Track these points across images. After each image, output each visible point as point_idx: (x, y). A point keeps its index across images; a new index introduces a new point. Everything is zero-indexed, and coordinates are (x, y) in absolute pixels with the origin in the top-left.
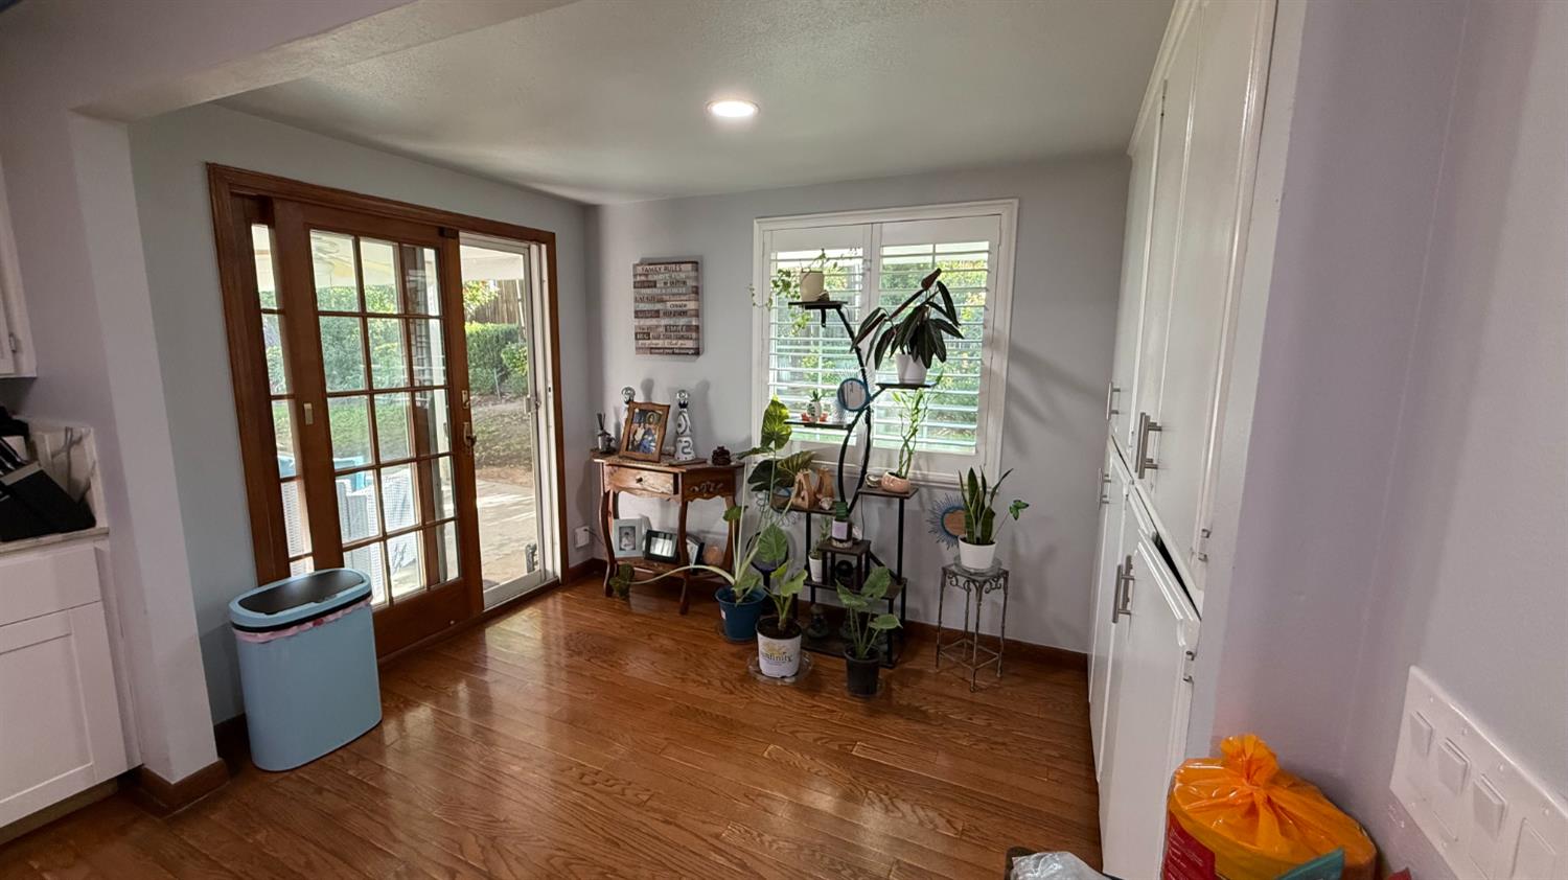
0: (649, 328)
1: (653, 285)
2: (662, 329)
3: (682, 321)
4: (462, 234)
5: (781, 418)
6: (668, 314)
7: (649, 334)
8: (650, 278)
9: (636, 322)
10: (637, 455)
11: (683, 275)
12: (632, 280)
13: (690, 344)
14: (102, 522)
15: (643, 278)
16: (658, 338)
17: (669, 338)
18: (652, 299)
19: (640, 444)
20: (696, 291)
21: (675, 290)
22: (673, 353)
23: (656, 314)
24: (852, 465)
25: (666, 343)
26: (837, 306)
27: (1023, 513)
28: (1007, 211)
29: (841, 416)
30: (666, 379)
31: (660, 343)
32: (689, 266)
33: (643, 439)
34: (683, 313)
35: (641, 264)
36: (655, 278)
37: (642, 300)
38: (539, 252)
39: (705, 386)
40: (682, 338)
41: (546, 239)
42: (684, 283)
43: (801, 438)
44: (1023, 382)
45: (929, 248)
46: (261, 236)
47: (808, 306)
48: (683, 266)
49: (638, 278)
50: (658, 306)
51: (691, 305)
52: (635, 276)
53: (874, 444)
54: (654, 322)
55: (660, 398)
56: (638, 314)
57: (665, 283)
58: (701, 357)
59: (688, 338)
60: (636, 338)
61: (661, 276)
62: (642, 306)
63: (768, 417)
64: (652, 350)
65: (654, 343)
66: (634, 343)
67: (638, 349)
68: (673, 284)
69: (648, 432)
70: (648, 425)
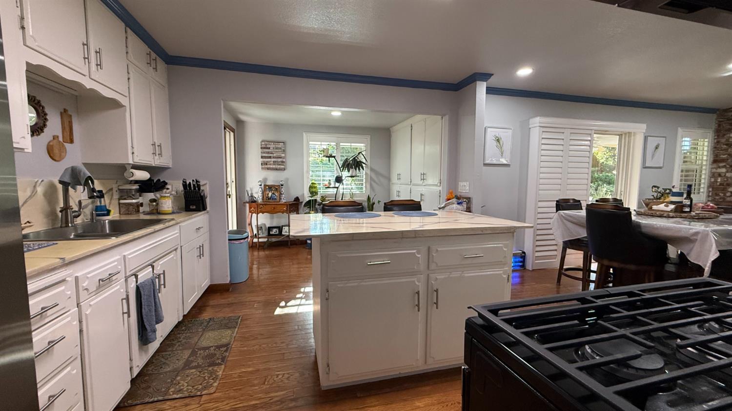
0: (268, 162)
1: (269, 148)
2: (272, 162)
3: (280, 160)
5: (315, 188)
6: (274, 157)
7: (267, 164)
8: (268, 146)
9: (262, 160)
10: (270, 201)
11: (280, 146)
12: (260, 146)
13: (283, 167)
14: (208, 209)
15: (265, 146)
16: (271, 165)
17: (275, 165)
18: (268, 153)
19: (271, 197)
20: (284, 151)
21: (277, 151)
22: (277, 170)
23: (270, 157)
24: (339, 199)
25: (274, 166)
26: (334, 157)
29: (335, 184)
30: (272, 178)
31: (271, 166)
32: (282, 144)
33: (271, 196)
34: (281, 158)
35: (262, 141)
36: (269, 146)
37: (264, 153)
38: (232, 135)
39: (287, 180)
40: (280, 165)
41: (234, 131)
42: (281, 148)
45: (349, 144)
47: (327, 157)
48: (280, 144)
49: (263, 146)
50: (270, 155)
51: (283, 155)
52: (261, 145)
53: (344, 192)
54: (269, 160)
55: (269, 183)
56: (263, 157)
57: (273, 148)
58: (285, 171)
59: (282, 165)
61: (272, 146)
62: (264, 155)
63: (310, 187)
64: (268, 169)
65: (269, 166)
66: (261, 166)
67: (262, 168)
68: (277, 148)
69: (273, 194)
70: (272, 192)
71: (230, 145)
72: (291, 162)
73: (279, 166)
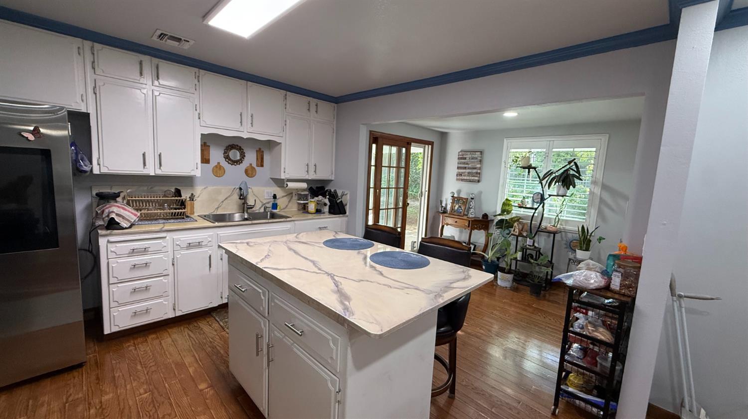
0: (462, 173)
1: (465, 159)
2: (467, 173)
3: (475, 171)
4: (412, 144)
5: (509, 205)
6: (469, 168)
7: (461, 175)
8: (464, 156)
9: (457, 171)
11: (476, 156)
12: (457, 157)
13: (477, 178)
14: (347, 213)
15: (461, 156)
16: (465, 176)
17: (469, 176)
18: (464, 163)
19: (457, 210)
20: (481, 161)
21: (473, 161)
22: (470, 181)
23: (465, 168)
24: (535, 223)
25: (468, 178)
26: (535, 168)
27: (602, 241)
28: (604, 139)
29: (533, 205)
30: (466, 190)
31: (465, 178)
32: (479, 153)
33: (458, 208)
34: (475, 168)
35: (461, 151)
36: (466, 156)
37: (460, 163)
38: (428, 148)
39: (481, 193)
40: (474, 176)
41: (431, 143)
42: (477, 158)
43: (516, 212)
44: (607, 197)
45: (572, 150)
46: (374, 146)
47: (524, 168)
48: (477, 153)
49: (460, 156)
50: (466, 166)
51: (478, 166)
52: (459, 155)
53: (545, 216)
54: (464, 171)
55: (463, 195)
56: (458, 168)
57: (470, 158)
58: (480, 183)
59: (476, 177)
60: (457, 176)
61: (468, 156)
62: (460, 165)
63: (504, 204)
64: (462, 180)
65: (463, 177)
66: (456, 177)
67: (457, 179)
68: (472, 158)
69: (460, 207)
70: (459, 204)
71: (428, 157)
72: (487, 173)
73: (473, 178)
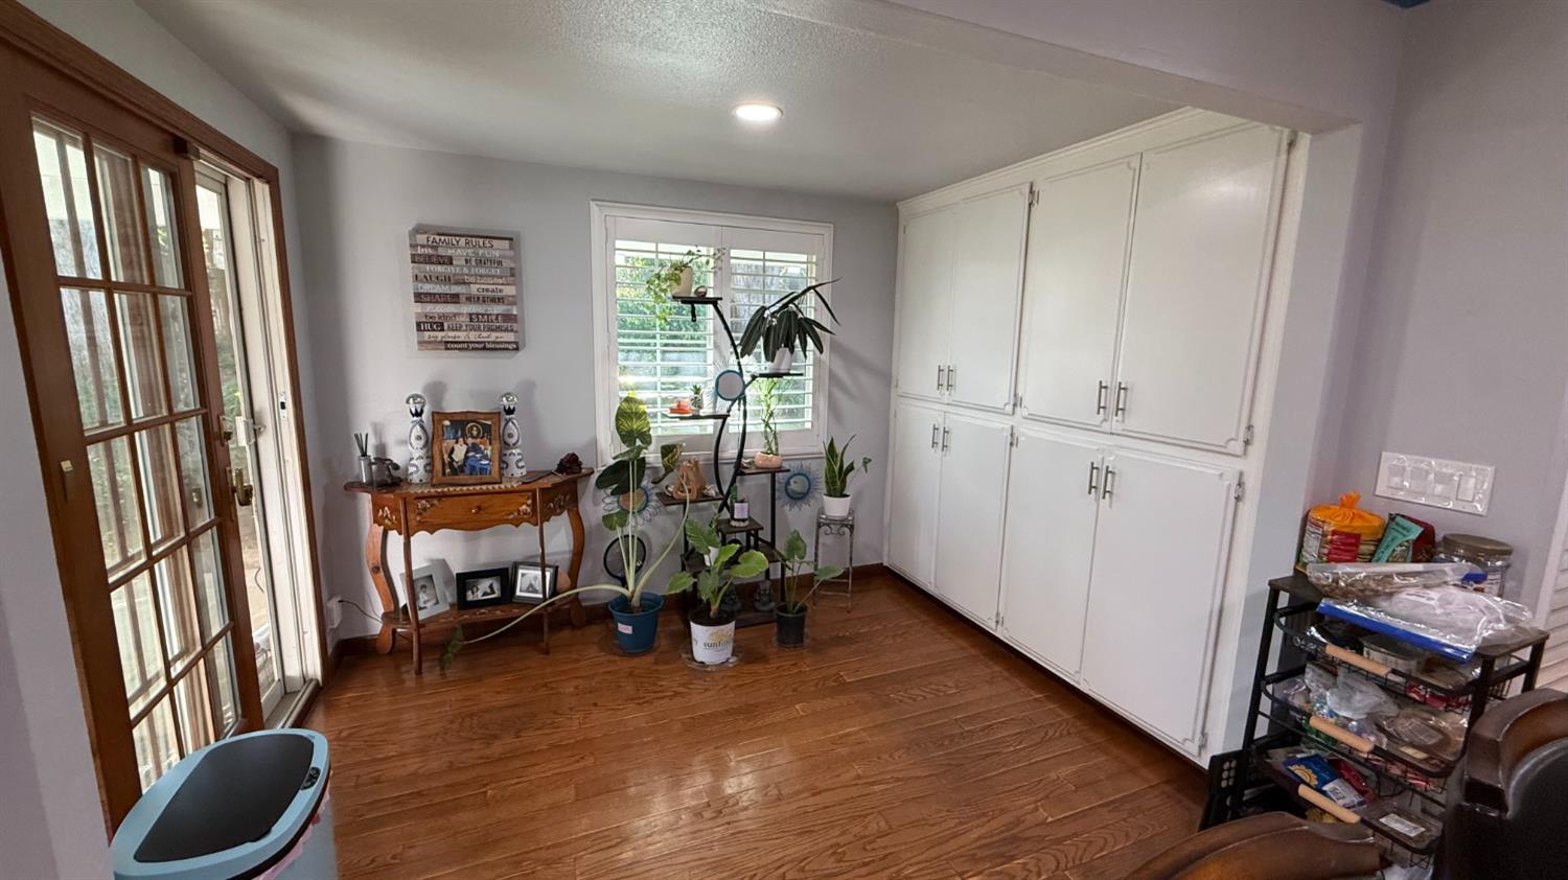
0: (444, 316)
1: (449, 261)
2: (464, 319)
3: (497, 309)
5: (640, 415)
6: (470, 299)
7: (442, 324)
8: (441, 251)
9: (418, 308)
10: (461, 478)
11: (494, 253)
12: (408, 252)
13: (510, 337)
15: (430, 251)
16: (458, 329)
17: (477, 329)
18: (447, 280)
19: (464, 465)
20: (513, 272)
21: (483, 271)
22: (484, 348)
23: (454, 299)
25: (473, 336)
26: (714, 302)
27: (868, 465)
29: (716, 406)
30: (465, 380)
31: (462, 336)
32: (506, 243)
33: (466, 458)
34: (499, 300)
35: (423, 231)
36: (450, 252)
37: (428, 279)
39: (529, 387)
40: (498, 329)
41: (267, 173)
42: (500, 263)
43: (663, 428)
45: (760, 255)
48: (495, 242)
49: (420, 251)
50: (456, 289)
51: (509, 291)
52: (413, 246)
54: (450, 309)
55: (455, 404)
56: (421, 297)
57: (467, 261)
58: (520, 353)
59: (506, 330)
60: (419, 329)
61: (460, 252)
62: (427, 288)
63: (622, 415)
64: (448, 345)
65: (451, 335)
66: (414, 336)
67: (420, 343)
68: (480, 262)
69: (475, 448)
70: (470, 441)
71: (256, 240)
72: (540, 315)
73: (494, 336)
